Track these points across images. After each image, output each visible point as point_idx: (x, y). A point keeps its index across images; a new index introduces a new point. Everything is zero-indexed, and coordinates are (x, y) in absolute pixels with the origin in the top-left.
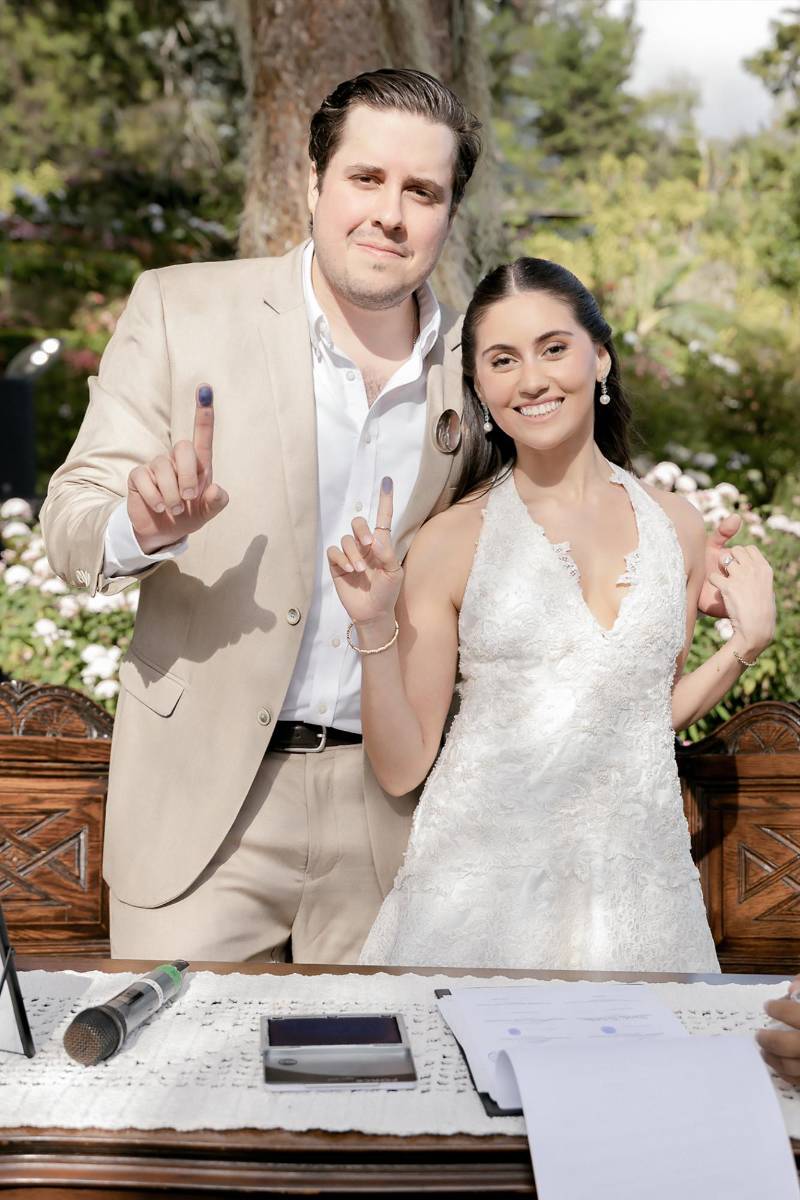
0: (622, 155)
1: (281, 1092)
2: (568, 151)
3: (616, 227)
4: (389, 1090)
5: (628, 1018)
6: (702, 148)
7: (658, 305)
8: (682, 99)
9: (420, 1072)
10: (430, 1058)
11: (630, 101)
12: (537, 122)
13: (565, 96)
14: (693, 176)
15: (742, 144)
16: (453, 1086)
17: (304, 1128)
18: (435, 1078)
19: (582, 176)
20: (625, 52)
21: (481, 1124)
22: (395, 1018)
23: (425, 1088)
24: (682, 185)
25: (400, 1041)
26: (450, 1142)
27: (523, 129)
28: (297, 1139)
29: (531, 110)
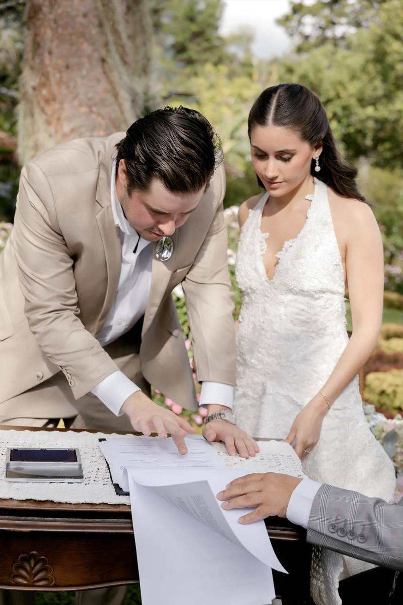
0: (216, 64)
1: (15, 482)
2: (190, 62)
3: (212, 100)
4: (69, 483)
5: (193, 453)
6: (255, 62)
7: (232, 137)
8: (245, 38)
9: (85, 475)
10: (92, 469)
11: (220, 39)
12: (174, 46)
13: (188, 35)
14: (250, 75)
15: (275, 61)
16: (101, 482)
17: (24, 499)
18: (93, 478)
19: (196, 74)
20: (217, 14)
21: (114, 499)
22: (75, 451)
23: (87, 482)
24: (244, 80)
25: (77, 461)
26: (97, 507)
27: (166, 50)
28: (20, 504)
29: (170, 40)
